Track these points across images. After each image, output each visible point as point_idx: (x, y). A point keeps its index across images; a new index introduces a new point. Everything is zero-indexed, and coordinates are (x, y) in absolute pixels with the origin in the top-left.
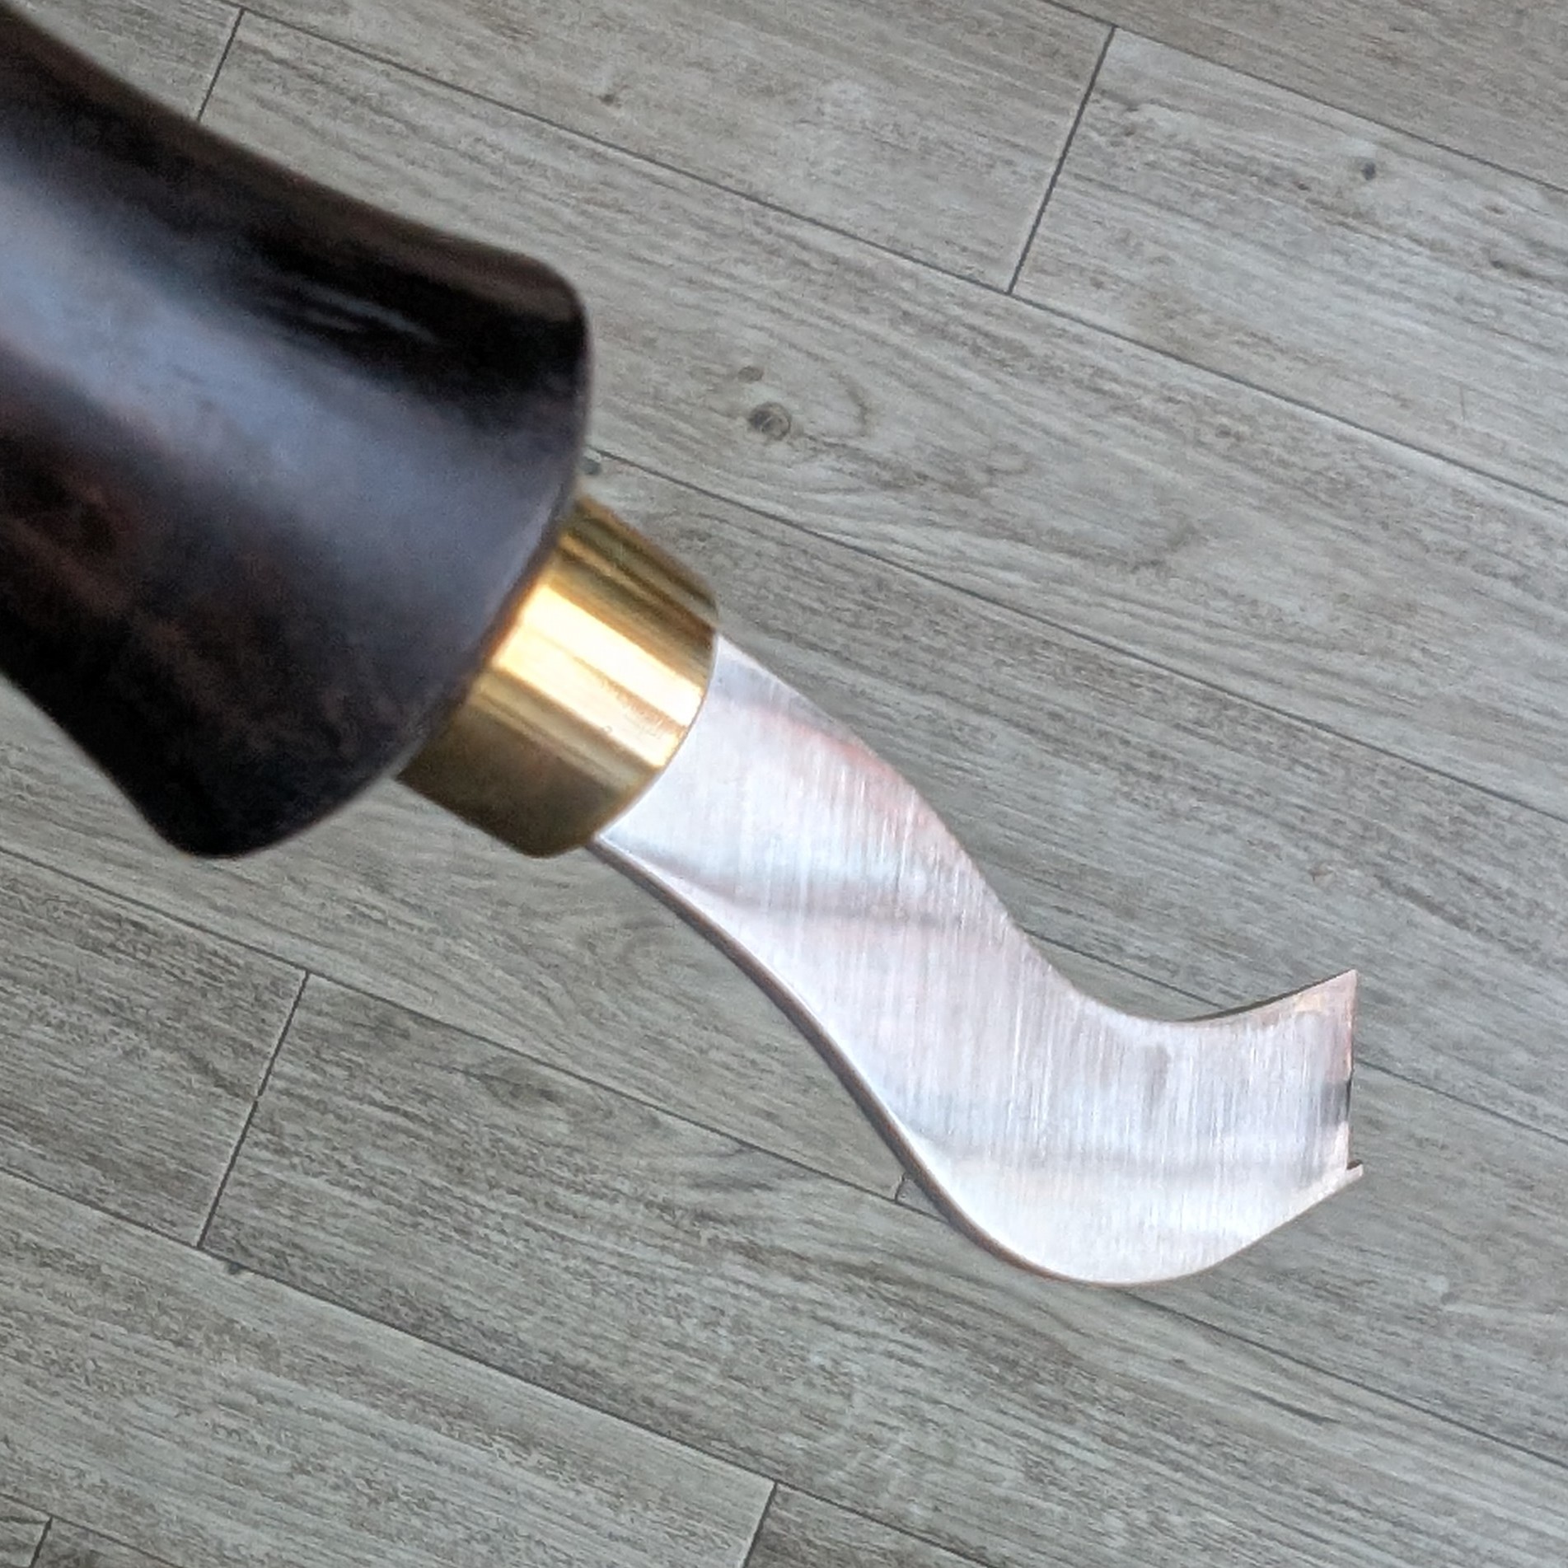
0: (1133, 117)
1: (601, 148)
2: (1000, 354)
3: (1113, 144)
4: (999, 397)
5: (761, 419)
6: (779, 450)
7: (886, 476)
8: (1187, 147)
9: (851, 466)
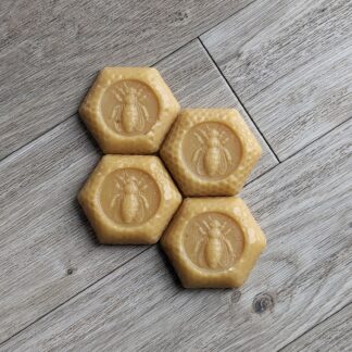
0: (243, 57)
1: (89, 291)
2: (304, 185)
3: (249, 74)
4: (322, 199)
5: (260, 306)
6: (278, 308)
7: (322, 271)
8: (272, 45)
9: (308, 283)
